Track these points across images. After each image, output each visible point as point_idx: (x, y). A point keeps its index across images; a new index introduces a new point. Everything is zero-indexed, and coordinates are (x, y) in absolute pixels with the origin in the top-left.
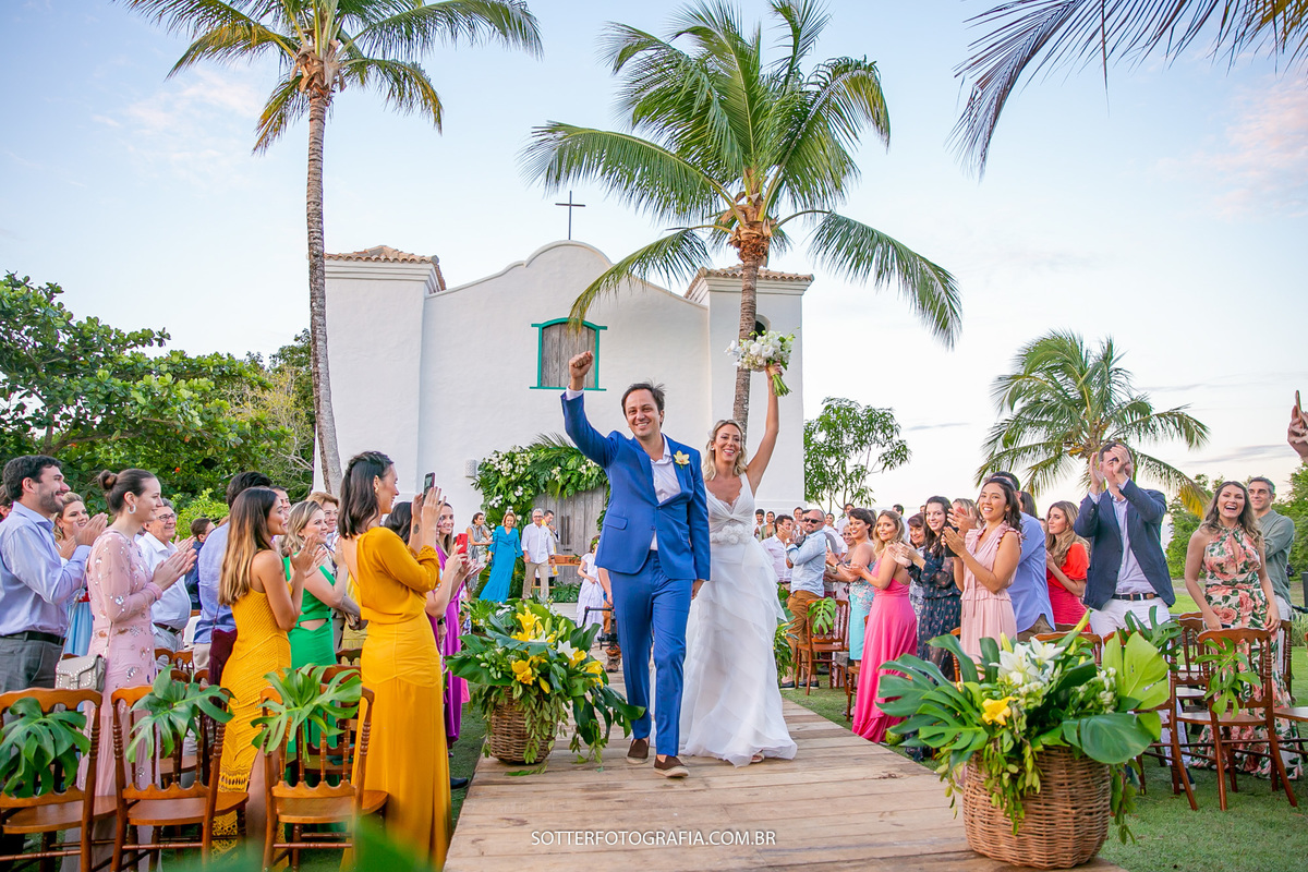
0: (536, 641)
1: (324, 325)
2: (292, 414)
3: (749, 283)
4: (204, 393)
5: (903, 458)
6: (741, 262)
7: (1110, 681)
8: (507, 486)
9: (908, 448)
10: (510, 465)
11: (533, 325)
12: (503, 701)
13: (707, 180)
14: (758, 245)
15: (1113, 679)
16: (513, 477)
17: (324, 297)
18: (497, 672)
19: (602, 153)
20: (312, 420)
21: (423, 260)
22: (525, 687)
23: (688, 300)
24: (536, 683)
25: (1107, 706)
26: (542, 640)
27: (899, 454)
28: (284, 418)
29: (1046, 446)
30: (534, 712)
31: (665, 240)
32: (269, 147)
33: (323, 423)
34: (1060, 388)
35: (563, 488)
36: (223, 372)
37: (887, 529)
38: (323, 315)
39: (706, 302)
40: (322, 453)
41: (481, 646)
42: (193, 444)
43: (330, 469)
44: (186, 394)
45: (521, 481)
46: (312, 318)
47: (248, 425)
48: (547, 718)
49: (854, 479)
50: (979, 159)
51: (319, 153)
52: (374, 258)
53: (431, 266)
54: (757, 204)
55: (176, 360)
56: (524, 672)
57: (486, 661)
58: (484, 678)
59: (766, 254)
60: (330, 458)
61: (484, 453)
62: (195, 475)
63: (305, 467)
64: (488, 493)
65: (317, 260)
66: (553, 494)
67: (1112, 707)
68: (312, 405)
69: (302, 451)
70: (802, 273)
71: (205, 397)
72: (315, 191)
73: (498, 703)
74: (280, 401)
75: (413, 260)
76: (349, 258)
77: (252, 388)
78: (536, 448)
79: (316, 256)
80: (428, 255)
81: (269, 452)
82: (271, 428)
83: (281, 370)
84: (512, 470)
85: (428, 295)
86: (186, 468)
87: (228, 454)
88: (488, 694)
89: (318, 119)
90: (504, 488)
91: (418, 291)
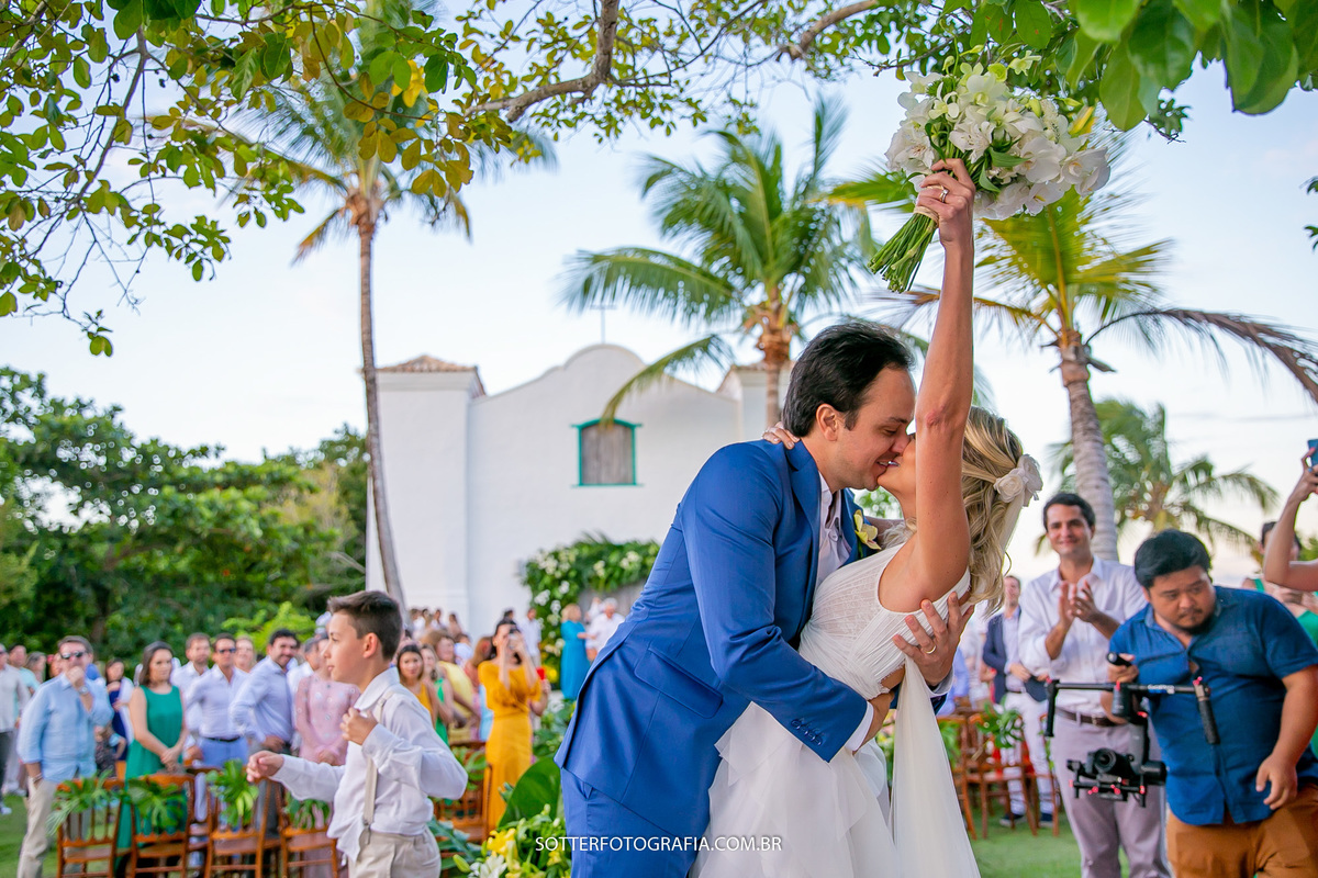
2: (336, 511)
3: (772, 387)
4: (259, 501)
8: (552, 582)
10: (555, 563)
11: (572, 427)
14: (780, 350)
16: (558, 575)
21: (465, 370)
23: (720, 394)
28: (327, 517)
31: (693, 344)
35: (607, 582)
39: (738, 396)
40: (384, 563)
45: (565, 577)
47: (300, 529)
53: (472, 374)
54: (777, 310)
55: (230, 469)
59: (787, 357)
61: (529, 552)
64: (535, 591)
65: (369, 373)
66: (597, 587)
71: (261, 505)
74: (326, 500)
75: (455, 369)
76: (393, 370)
77: (300, 489)
78: (579, 545)
81: (317, 553)
82: (319, 530)
83: (321, 465)
84: (557, 569)
85: (470, 401)
90: (549, 585)
91: (460, 398)
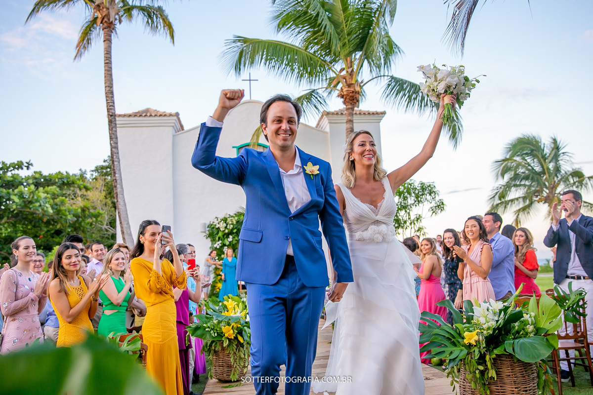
0: (235, 315)
1: (118, 153)
2: (104, 203)
3: (350, 118)
4: (54, 194)
5: (442, 209)
6: (345, 107)
7: (532, 320)
8: (223, 236)
9: (444, 203)
10: (225, 225)
11: (233, 147)
12: (218, 348)
13: (323, 63)
14: (353, 97)
15: (533, 318)
16: (227, 231)
17: (117, 138)
18: (215, 333)
19: (264, 52)
20: (115, 206)
21: (171, 115)
22: (230, 340)
23: (318, 129)
24: (236, 338)
25: (530, 333)
26: (238, 314)
27: (440, 206)
28: (99, 205)
29: (524, 198)
30: (235, 353)
31: (302, 97)
32: (83, 57)
33: (120, 207)
34: (529, 165)
36: (64, 182)
37: (427, 247)
38: (117, 148)
39: (328, 129)
40: (121, 223)
41: (206, 320)
42: (48, 223)
43: (125, 232)
44: (43, 195)
45: (231, 233)
46: (111, 150)
47: (79, 210)
48: (243, 356)
49: (415, 222)
50: (460, 46)
51: (110, 59)
52: (144, 115)
53: (175, 118)
54: (351, 74)
55: (37, 176)
56: (229, 332)
57: (209, 327)
58: (208, 336)
59: (358, 101)
60: (125, 226)
61: (209, 219)
62: (51, 239)
63: (111, 231)
64: (213, 241)
65: (112, 117)
67: (533, 333)
68: (114, 198)
69: (110, 223)
70: (380, 110)
71: (54, 196)
72: (109, 80)
73: (216, 349)
74: (97, 196)
75: (165, 115)
76: (130, 116)
77: (80, 189)
78: (238, 214)
79: (111, 116)
80: (173, 112)
81: (91, 224)
82: (92, 211)
83: (96, 179)
84: (226, 227)
85: (174, 133)
86: (46, 236)
87: (69, 226)
88: (211, 346)
89: (108, 40)
90: (222, 237)
91: (169, 132)
